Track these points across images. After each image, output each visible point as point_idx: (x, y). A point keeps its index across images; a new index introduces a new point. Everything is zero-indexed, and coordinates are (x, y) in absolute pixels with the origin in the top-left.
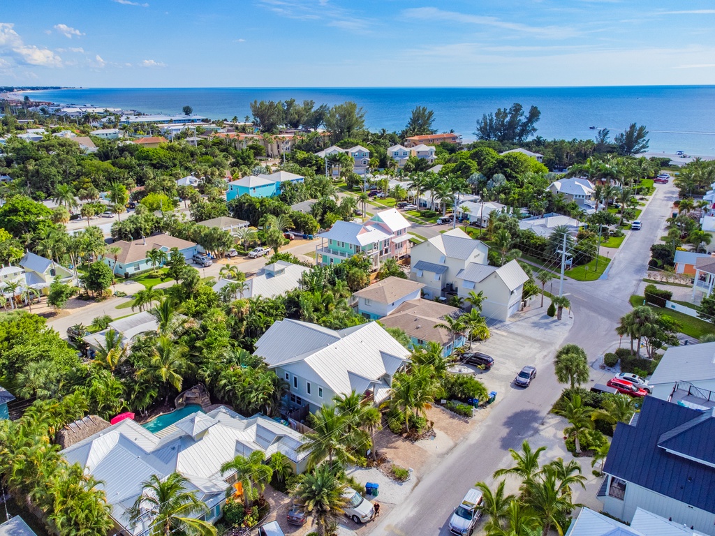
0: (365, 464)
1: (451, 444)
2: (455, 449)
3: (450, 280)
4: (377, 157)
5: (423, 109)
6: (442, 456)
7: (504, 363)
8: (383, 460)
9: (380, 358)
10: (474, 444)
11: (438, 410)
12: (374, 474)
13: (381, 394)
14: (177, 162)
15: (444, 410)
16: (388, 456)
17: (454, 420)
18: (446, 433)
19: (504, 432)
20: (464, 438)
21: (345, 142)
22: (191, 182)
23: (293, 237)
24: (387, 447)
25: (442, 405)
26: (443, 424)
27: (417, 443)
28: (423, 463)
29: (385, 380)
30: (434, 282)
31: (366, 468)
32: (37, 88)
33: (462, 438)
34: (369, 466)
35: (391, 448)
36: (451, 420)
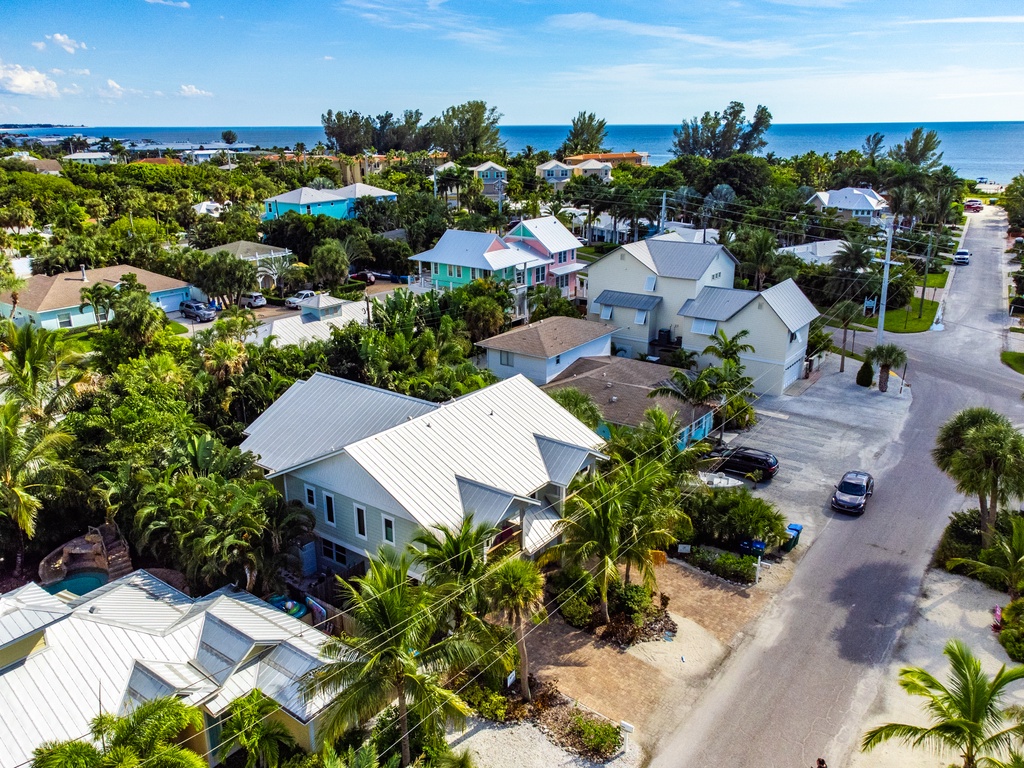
0: (501, 712)
1: (717, 649)
2: (728, 663)
3: (665, 324)
4: (519, 179)
5: (590, 117)
6: (701, 680)
8: (549, 699)
9: (536, 450)
10: (775, 650)
11: (672, 568)
12: (527, 739)
14: (188, 182)
15: (685, 569)
16: (564, 689)
17: (713, 592)
18: (700, 622)
19: (839, 616)
20: (746, 633)
21: (468, 158)
22: (208, 210)
23: (373, 279)
24: (557, 664)
25: (682, 557)
26: (689, 601)
27: (631, 651)
28: (653, 702)
29: (547, 497)
30: (636, 327)
31: (503, 725)
33: (740, 634)
34: (510, 720)
35: (565, 664)
36: (706, 592)
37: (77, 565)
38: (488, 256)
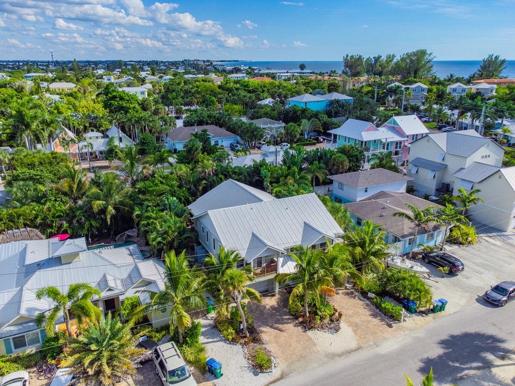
0: (230, 337)
1: (354, 345)
2: (354, 353)
3: (447, 180)
4: (435, 93)
6: (332, 356)
7: (481, 273)
8: (256, 340)
9: (301, 230)
10: (384, 356)
11: (361, 303)
12: (235, 351)
13: (288, 268)
14: (266, 89)
15: (368, 305)
16: (264, 337)
17: (374, 319)
18: (355, 331)
19: (436, 352)
20: (375, 343)
21: (409, 81)
22: (269, 102)
23: (322, 140)
24: (272, 327)
25: (369, 299)
26: (357, 320)
27: (310, 333)
28: (302, 357)
31: (230, 343)
32: (225, 61)
33: (371, 343)
34: (234, 341)
35: (276, 328)
36: (370, 318)
37: (129, 239)
38: (363, 133)
